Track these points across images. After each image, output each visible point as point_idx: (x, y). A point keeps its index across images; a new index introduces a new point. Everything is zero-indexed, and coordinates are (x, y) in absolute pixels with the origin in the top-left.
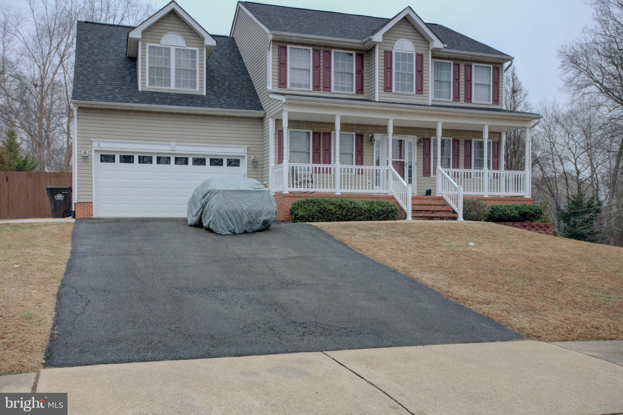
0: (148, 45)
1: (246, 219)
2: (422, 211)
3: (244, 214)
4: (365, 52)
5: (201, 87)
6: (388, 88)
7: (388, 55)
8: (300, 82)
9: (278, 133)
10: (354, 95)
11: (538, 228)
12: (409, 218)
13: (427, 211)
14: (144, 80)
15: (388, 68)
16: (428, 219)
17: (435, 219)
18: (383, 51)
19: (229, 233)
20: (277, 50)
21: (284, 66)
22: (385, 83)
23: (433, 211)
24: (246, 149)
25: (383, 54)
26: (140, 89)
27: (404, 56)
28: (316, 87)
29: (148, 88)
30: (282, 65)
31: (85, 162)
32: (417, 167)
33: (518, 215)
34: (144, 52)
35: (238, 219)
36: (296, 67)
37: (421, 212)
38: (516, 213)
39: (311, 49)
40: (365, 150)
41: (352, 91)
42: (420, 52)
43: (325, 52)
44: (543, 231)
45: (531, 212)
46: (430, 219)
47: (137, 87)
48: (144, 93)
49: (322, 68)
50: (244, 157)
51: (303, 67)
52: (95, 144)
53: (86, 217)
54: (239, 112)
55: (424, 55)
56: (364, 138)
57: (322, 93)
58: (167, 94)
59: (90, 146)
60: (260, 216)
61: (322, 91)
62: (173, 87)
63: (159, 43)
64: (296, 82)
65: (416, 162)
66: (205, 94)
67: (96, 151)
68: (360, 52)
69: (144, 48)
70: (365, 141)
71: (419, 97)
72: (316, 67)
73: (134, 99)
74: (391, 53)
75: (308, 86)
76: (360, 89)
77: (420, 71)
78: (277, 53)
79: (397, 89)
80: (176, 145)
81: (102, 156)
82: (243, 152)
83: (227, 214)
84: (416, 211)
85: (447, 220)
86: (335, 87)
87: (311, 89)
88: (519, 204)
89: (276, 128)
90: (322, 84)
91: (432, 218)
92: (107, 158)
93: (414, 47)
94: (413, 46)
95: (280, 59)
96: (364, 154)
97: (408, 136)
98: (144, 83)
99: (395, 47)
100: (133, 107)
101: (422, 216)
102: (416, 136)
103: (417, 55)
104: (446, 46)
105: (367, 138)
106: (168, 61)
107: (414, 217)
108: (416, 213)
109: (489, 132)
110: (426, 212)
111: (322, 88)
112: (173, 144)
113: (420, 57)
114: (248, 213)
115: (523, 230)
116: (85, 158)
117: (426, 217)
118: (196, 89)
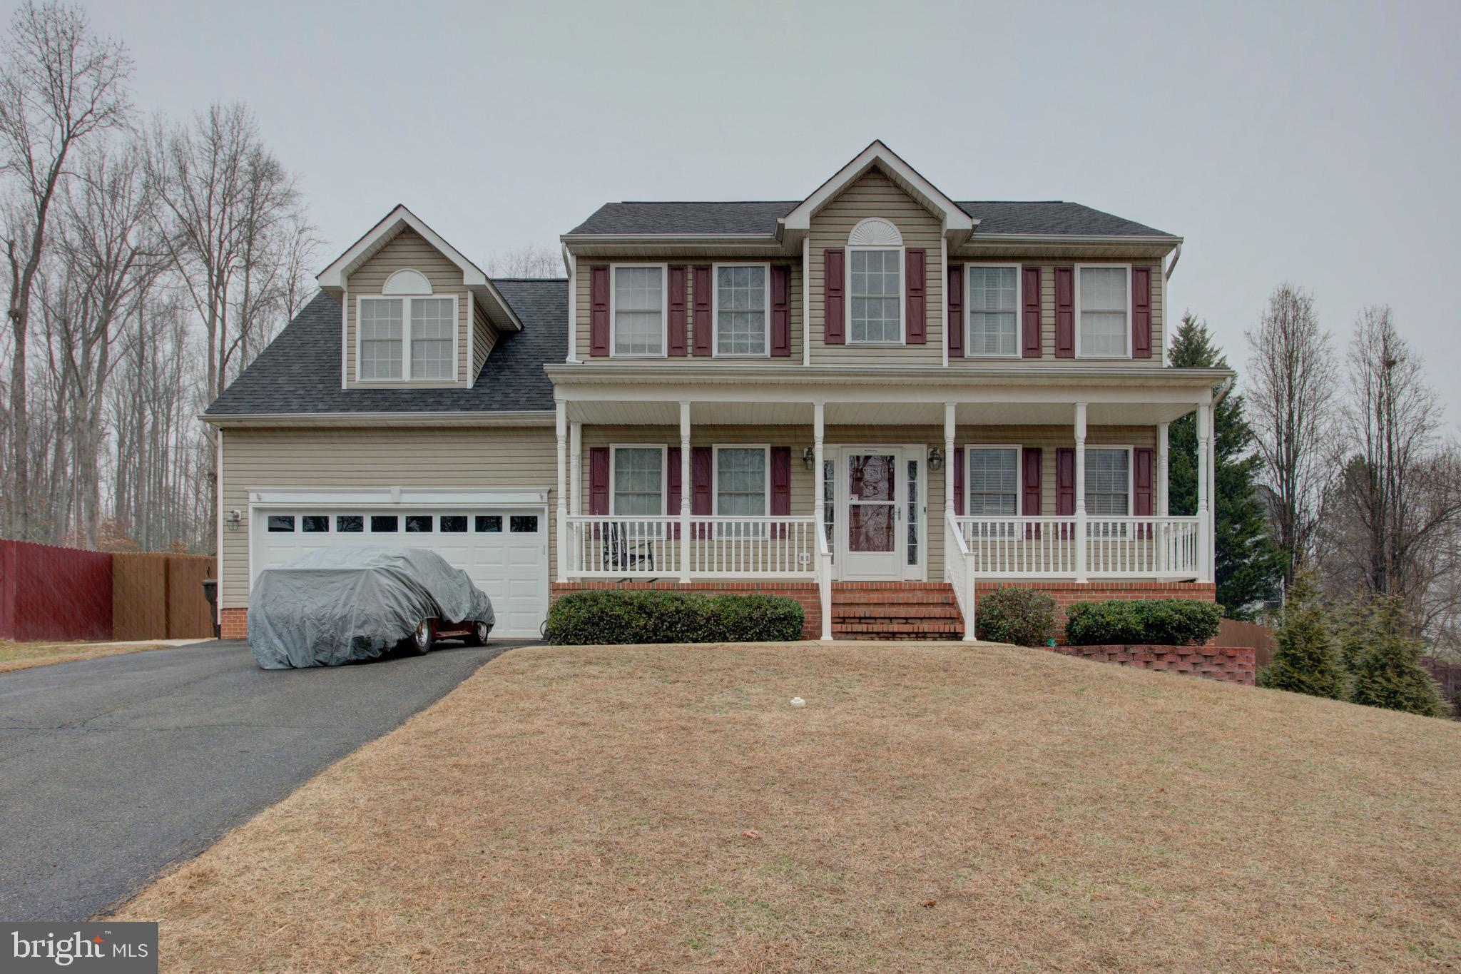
0: (359, 298)
1: (311, 636)
2: (875, 618)
3: (308, 623)
4: (793, 262)
5: (462, 373)
6: (834, 335)
7: (834, 259)
8: (639, 341)
9: (588, 454)
10: (765, 359)
11: (1200, 659)
12: (827, 635)
13: (891, 619)
14: (351, 367)
15: (834, 290)
16: (880, 639)
17: (901, 639)
18: (821, 252)
19: (280, 666)
20: (587, 276)
21: (603, 308)
22: (828, 324)
23: (906, 619)
24: (545, 495)
25: (821, 259)
26: (344, 386)
27: (875, 258)
28: (677, 348)
29: (360, 383)
30: (599, 306)
31: (233, 531)
32: (929, 519)
33: (1141, 627)
34: (352, 313)
35: (296, 634)
36: (630, 308)
37: (872, 621)
38: (1135, 622)
39: (664, 266)
40: (793, 484)
41: (763, 351)
42: (914, 245)
43: (698, 269)
44: (1215, 669)
45: (1177, 617)
46: (887, 639)
47: (338, 381)
48: (350, 392)
49: (690, 305)
50: (543, 510)
51: (647, 308)
52: (253, 497)
53: (238, 636)
54: (522, 417)
55: (929, 252)
56: (793, 455)
57: (690, 363)
58: (393, 391)
59: (243, 501)
60: (343, 630)
61: (690, 357)
62: (406, 377)
63: (380, 292)
64: (629, 341)
65: (925, 505)
66: (470, 385)
67: (259, 510)
68: (783, 263)
69: (352, 306)
70: (793, 462)
71: (916, 350)
72: (676, 306)
73: (321, 406)
74: (841, 253)
75: (656, 348)
76: (783, 345)
77: (917, 290)
78: (588, 283)
79: (855, 336)
80: (402, 492)
81: (272, 519)
82: (539, 500)
83: (271, 624)
84: (860, 618)
85: (935, 639)
86: (720, 345)
87: (665, 353)
88: (1144, 599)
89: (583, 444)
90: (690, 342)
91: (893, 636)
92: (282, 524)
93: (899, 235)
94: (898, 232)
95: (593, 295)
96: (793, 492)
97: (905, 445)
98: (351, 374)
99: (850, 239)
100: (313, 420)
101: (865, 630)
102: (925, 446)
103: (910, 252)
104: (977, 222)
105: (799, 455)
106: (398, 325)
107: (836, 635)
108: (860, 623)
109: (1088, 426)
110: (887, 621)
111: (690, 350)
112: (396, 489)
113: (917, 258)
114: (316, 622)
115: (1108, 665)
116: (236, 522)
117: (878, 633)
118: (451, 376)
